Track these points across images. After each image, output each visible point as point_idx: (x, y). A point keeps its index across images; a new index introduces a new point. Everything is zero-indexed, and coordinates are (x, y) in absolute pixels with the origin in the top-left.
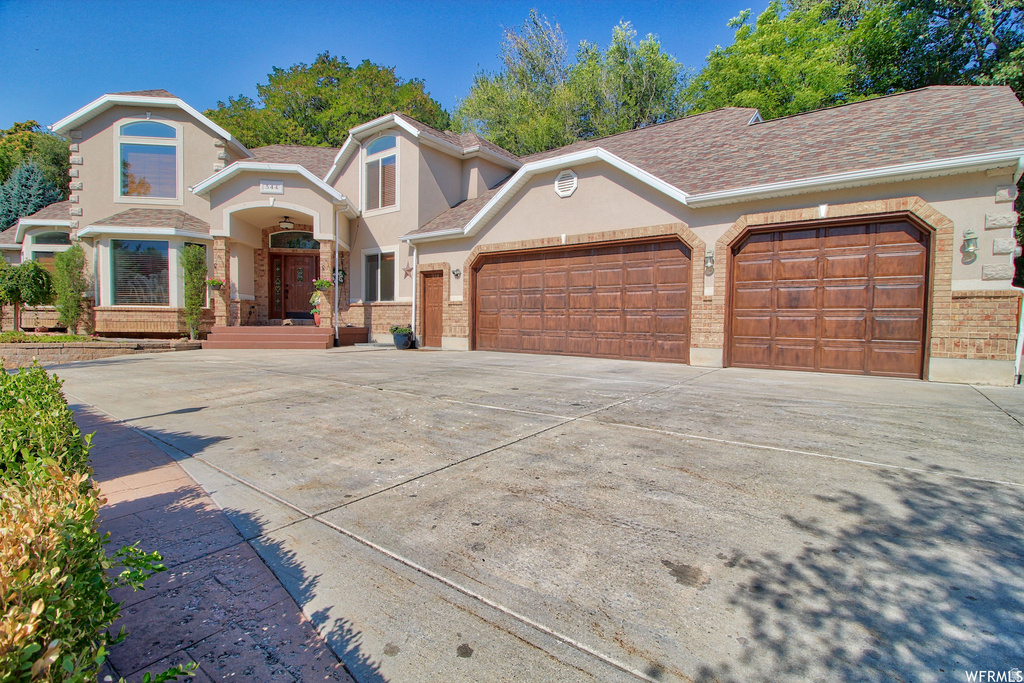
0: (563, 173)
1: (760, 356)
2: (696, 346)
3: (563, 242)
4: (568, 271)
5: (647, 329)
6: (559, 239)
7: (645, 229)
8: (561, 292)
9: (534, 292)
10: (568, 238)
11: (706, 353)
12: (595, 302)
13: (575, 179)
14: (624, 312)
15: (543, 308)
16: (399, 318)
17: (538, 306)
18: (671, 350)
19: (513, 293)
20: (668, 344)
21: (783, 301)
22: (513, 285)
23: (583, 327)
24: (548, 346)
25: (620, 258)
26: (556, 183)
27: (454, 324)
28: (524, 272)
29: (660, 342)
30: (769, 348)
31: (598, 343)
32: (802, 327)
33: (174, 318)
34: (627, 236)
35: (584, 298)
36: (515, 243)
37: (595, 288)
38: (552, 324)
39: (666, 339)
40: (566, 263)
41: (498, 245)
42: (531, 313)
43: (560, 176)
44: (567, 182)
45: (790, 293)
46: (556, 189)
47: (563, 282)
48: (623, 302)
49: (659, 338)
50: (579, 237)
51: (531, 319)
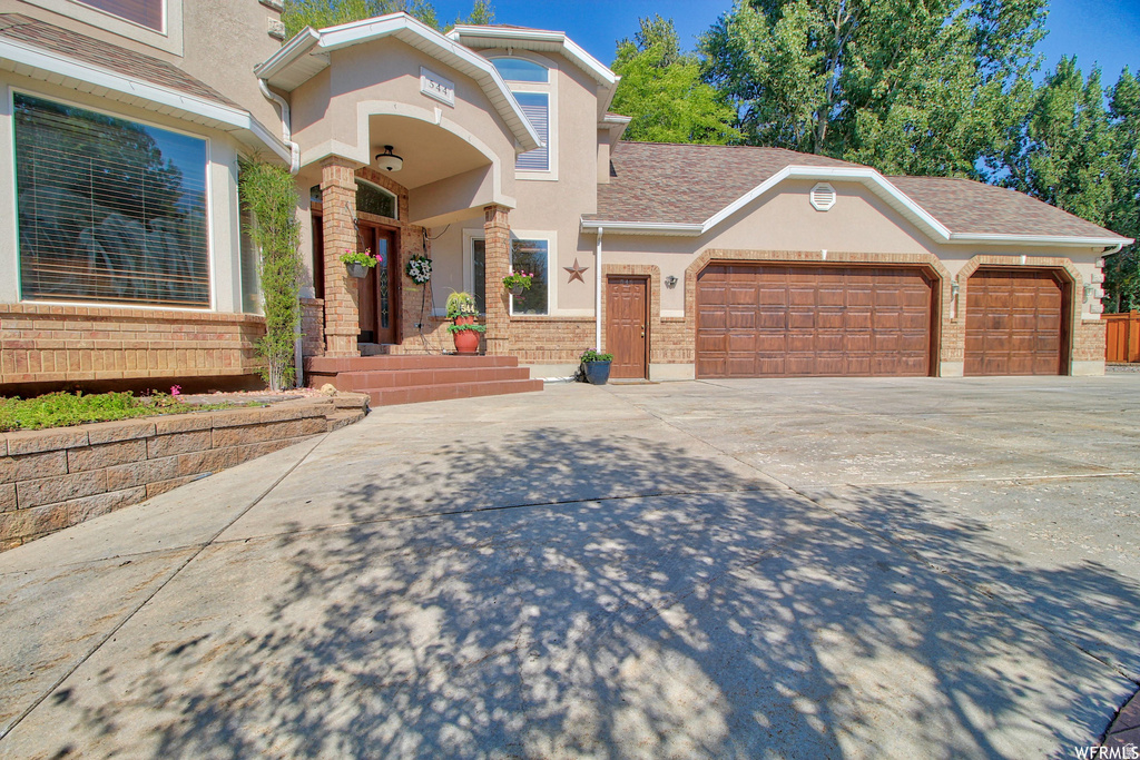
0: (820, 184)
1: (976, 367)
2: (946, 360)
3: (824, 259)
4: (816, 289)
5: (894, 347)
6: (819, 254)
7: (905, 255)
8: (809, 310)
9: (777, 310)
10: (829, 254)
11: (952, 367)
12: (844, 321)
13: (834, 194)
14: (874, 332)
15: (786, 327)
16: (563, 340)
17: (783, 324)
18: (914, 365)
19: (748, 309)
20: (911, 360)
21: (990, 324)
22: (748, 300)
23: (833, 347)
24: (794, 368)
25: (869, 280)
26: (812, 194)
27: (673, 347)
28: (763, 287)
29: (904, 359)
30: (982, 359)
31: (850, 362)
32: (1001, 343)
33: (235, 339)
34: (888, 260)
35: (835, 316)
36: (764, 252)
37: (845, 308)
38: (798, 344)
39: (909, 355)
40: (815, 280)
41: (740, 252)
42: (772, 333)
43: (817, 187)
44: (824, 196)
45: (994, 318)
46: (813, 200)
47: (811, 300)
48: (872, 323)
49: (903, 355)
50: (841, 255)
51: (771, 339)
